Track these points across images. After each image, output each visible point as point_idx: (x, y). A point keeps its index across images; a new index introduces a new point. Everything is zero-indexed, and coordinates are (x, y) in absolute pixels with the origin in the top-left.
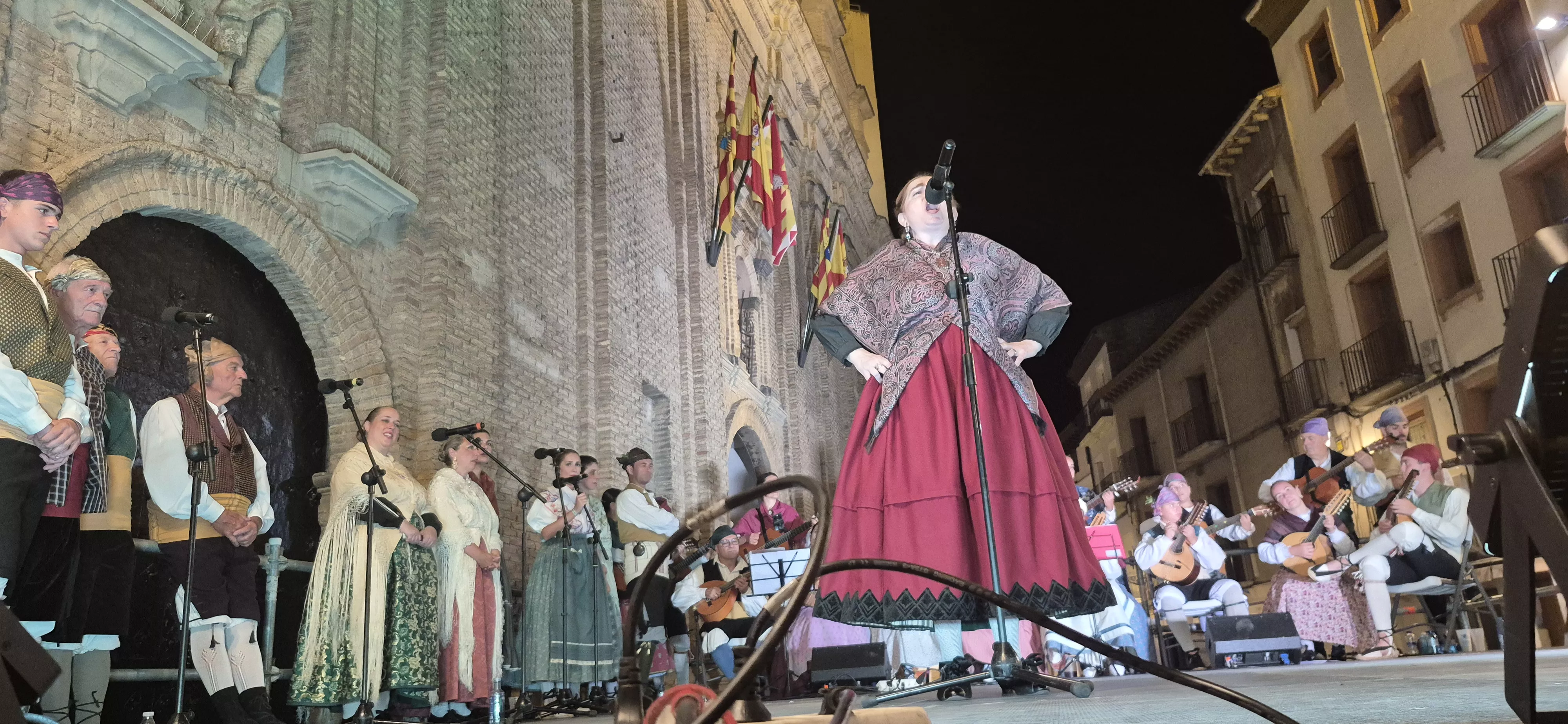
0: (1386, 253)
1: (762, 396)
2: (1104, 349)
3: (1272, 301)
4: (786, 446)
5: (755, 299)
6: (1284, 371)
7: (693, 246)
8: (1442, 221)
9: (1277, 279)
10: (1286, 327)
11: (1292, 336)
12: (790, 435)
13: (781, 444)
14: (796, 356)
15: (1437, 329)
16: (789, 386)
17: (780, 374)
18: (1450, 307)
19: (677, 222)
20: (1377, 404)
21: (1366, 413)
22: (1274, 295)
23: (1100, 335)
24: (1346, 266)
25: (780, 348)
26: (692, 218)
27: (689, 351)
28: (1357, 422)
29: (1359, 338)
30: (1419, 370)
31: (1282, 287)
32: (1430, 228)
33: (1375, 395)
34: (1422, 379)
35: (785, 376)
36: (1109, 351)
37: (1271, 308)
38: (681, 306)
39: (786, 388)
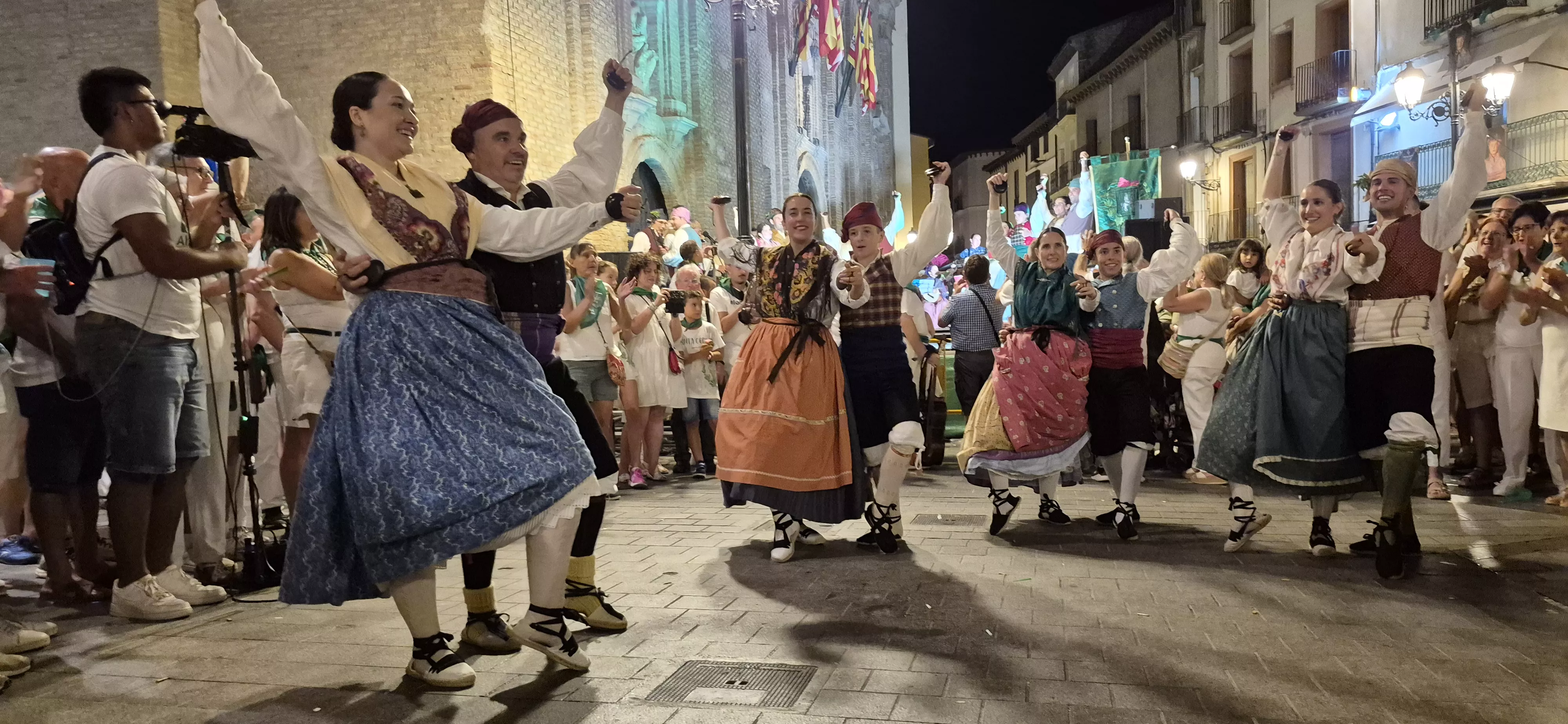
0: (1251, 41)
1: (814, 146)
2: (1077, 55)
3: (1186, 54)
4: (826, 175)
5: (811, 77)
6: (1186, 110)
7: (782, 67)
8: (1283, 29)
9: (1191, 38)
10: (1192, 75)
11: (1194, 82)
12: (829, 167)
13: (823, 174)
14: (834, 110)
15: (1268, 103)
16: (829, 132)
17: (824, 125)
18: (1278, 89)
19: (773, 51)
20: (1230, 147)
21: (1223, 151)
22: (1188, 49)
23: (1073, 44)
24: (1230, 43)
25: (824, 105)
26: (781, 47)
27: (780, 137)
28: (1217, 155)
29: (1229, 98)
30: (1254, 129)
31: (1193, 45)
32: (1277, 31)
33: (1232, 140)
34: (1255, 135)
35: (827, 127)
36: (1080, 59)
37: (1185, 57)
38: (775, 107)
39: (827, 134)
